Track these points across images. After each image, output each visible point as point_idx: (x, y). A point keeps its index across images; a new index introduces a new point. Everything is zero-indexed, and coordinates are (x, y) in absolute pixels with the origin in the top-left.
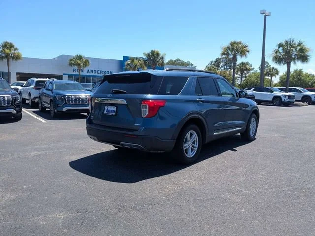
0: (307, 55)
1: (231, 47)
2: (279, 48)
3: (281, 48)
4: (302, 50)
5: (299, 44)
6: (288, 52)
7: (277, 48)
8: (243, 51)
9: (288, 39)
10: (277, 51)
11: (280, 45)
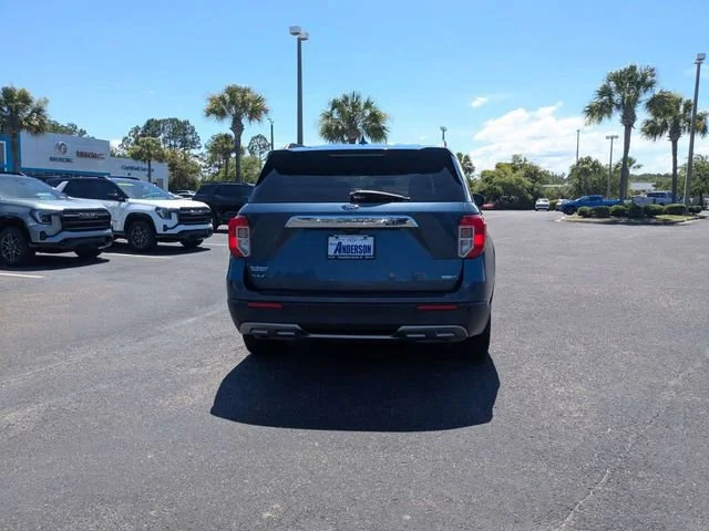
0: (384, 128)
1: (227, 98)
2: (333, 109)
3: (336, 110)
4: (375, 117)
5: (368, 105)
6: (351, 120)
7: (329, 109)
8: (256, 110)
9: (348, 93)
10: (328, 116)
11: (335, 105)
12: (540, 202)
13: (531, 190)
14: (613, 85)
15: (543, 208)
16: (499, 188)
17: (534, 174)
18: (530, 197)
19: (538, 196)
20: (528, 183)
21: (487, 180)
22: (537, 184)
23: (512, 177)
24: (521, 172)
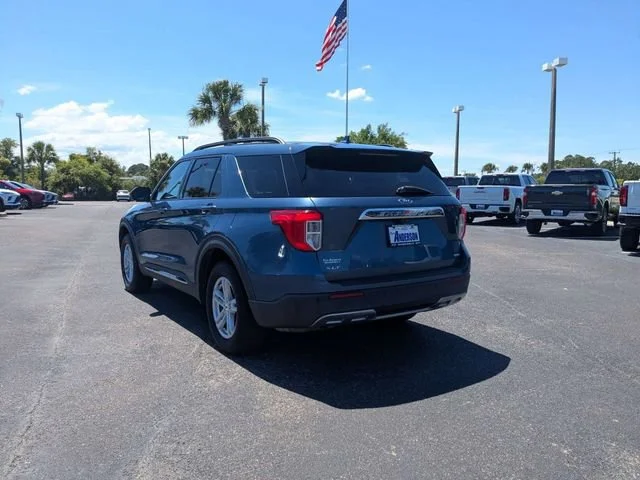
12: (121, 193)
13: (109, 181)
14: (211, 94)
15: (123, 199)
16: (78, 179)
17: (111, 167)
18: (110, 189)
19: (117, 188)
20: (106, 175)
21: (63, 171)
22: (115, 176)
23: (89, 169)
24: (97, 165)
